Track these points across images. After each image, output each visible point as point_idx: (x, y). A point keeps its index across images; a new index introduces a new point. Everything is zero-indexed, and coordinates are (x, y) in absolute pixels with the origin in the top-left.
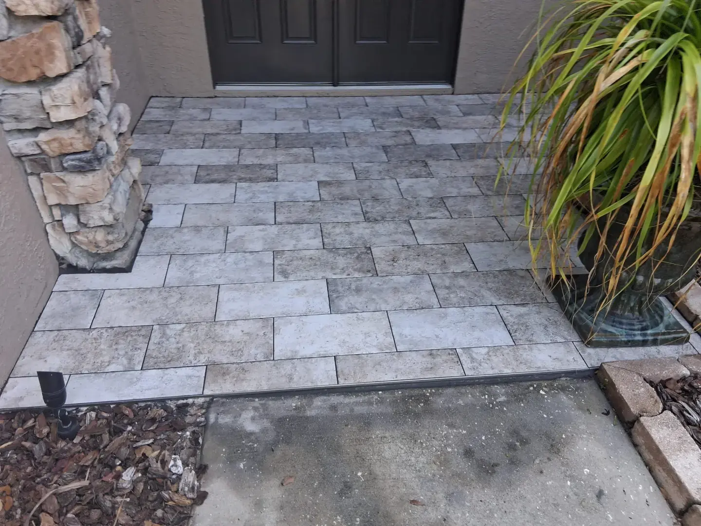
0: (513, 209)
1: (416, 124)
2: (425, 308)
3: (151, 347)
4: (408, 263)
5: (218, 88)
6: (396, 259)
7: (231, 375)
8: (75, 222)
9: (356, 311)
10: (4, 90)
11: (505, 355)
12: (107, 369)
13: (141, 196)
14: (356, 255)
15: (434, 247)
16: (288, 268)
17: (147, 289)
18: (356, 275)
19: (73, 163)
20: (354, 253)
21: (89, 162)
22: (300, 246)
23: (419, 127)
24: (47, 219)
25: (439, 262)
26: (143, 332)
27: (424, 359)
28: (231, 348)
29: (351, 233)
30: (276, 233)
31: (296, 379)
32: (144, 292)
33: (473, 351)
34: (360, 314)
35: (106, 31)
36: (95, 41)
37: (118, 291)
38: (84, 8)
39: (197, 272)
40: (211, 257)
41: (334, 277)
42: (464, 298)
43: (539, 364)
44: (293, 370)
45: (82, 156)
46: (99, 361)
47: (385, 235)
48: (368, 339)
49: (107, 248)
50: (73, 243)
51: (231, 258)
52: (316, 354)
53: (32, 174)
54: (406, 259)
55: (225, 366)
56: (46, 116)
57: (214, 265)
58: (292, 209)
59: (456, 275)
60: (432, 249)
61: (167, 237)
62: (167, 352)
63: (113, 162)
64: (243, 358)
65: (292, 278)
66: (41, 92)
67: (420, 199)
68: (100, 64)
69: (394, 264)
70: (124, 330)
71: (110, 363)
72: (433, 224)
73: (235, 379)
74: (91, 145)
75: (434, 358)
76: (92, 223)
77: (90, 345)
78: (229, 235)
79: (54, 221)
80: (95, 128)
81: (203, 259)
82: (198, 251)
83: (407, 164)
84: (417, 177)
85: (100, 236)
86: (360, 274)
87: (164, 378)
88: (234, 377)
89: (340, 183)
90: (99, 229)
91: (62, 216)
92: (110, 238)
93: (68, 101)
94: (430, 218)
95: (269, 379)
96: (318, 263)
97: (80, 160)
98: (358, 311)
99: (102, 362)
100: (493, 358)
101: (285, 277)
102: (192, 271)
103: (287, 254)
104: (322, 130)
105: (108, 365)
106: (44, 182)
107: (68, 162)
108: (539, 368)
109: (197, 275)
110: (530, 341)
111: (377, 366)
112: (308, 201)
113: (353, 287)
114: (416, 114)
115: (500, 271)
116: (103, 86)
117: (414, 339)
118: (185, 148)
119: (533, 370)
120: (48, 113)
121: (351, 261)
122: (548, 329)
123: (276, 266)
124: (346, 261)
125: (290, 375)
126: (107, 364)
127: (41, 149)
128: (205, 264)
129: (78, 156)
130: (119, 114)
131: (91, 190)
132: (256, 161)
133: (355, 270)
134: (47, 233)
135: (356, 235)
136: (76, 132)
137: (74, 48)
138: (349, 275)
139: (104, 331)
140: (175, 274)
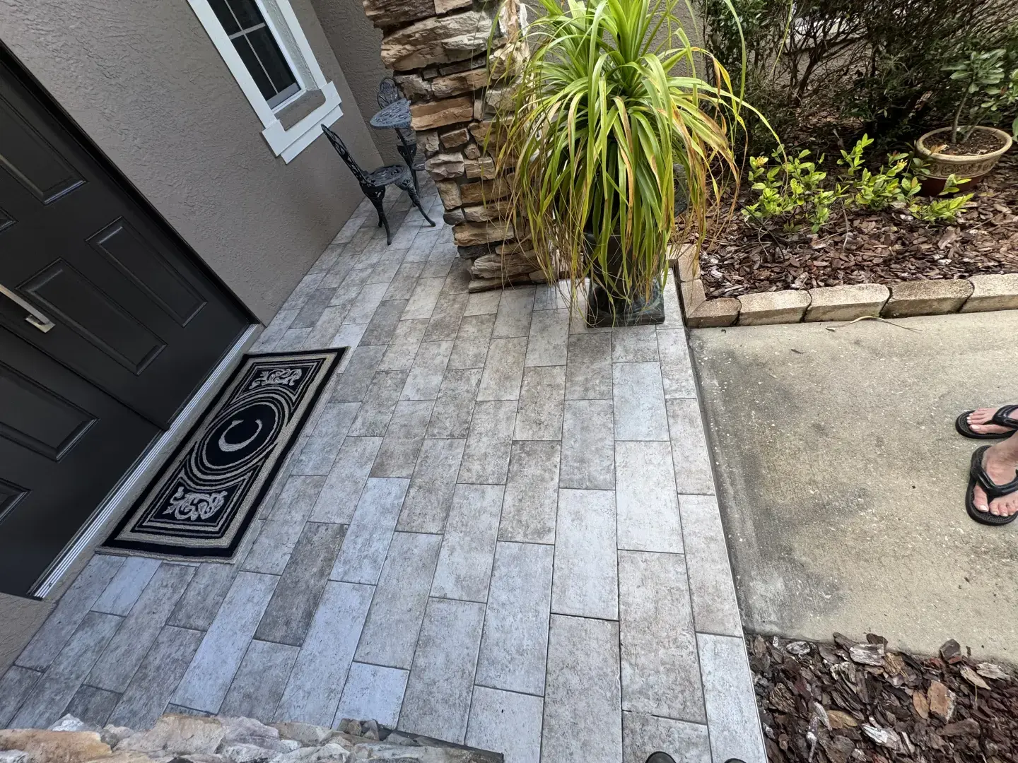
2: (613, 411)
4: (545, 413)
5: (41, 593)
6: (538, 421)
7: (710, 603)
9: (613, 467)
14: (523, 455)
15: (525, 389)
16: (532, 527)
17: (544, 723)
18: (557, 459)
20: (520, 457)
22: (495, 510)
25: (548, 389)
26: (636, 726)
27: (680, 423)
28: (666, 602)
29: (485, 455)
30: (461, 534)
31: (711, 534)
32: (550, 728)
33: (668, 389)
34: (618, 465)
39: (521, 645)
40: (492, 623)
41: (556, 480)
42: (601, 381)
43: (682, 353)
44: (699, 535)
47: (496, 425)
51: (501, 595)
52: (675, 511)
54: (538, 413)
55: (696, 609)
57: (510, 619)
58: (418, 512)
59: (569, 381)
60: (528, 391)
61: (430, 693)
62: (673, 687)
64: (682, 588)
65: (551, 524)
67: (443, 386)
69: (545, 424)
72: (490, 384)
73: (716, 598)
78: (449, 596)
81: (494, 635)
82: (475, 641)
83: (376, 388)
84: (404, 383)
86: (555, 455)
87: (720, 689)
88: (714, 600)
89: (384, 454)
94: (478, 384)
95: (713, 560)
96: (530, 494)
101: (549, 531)
102: (518, 652)
103: (507, 525)
108: (685, 354)
109: (528, 644)
110: (656, 352)
111: (691, 459)
112: (408, 492)
113: (576, 465)
121: (533, 461)
123: (527, 540)
124: (533, 466)
125: (706, 539)
132: (287, 549)
133: (548, 459)
135: (489, 451)
138: (555, 466)
140: (520, 679)
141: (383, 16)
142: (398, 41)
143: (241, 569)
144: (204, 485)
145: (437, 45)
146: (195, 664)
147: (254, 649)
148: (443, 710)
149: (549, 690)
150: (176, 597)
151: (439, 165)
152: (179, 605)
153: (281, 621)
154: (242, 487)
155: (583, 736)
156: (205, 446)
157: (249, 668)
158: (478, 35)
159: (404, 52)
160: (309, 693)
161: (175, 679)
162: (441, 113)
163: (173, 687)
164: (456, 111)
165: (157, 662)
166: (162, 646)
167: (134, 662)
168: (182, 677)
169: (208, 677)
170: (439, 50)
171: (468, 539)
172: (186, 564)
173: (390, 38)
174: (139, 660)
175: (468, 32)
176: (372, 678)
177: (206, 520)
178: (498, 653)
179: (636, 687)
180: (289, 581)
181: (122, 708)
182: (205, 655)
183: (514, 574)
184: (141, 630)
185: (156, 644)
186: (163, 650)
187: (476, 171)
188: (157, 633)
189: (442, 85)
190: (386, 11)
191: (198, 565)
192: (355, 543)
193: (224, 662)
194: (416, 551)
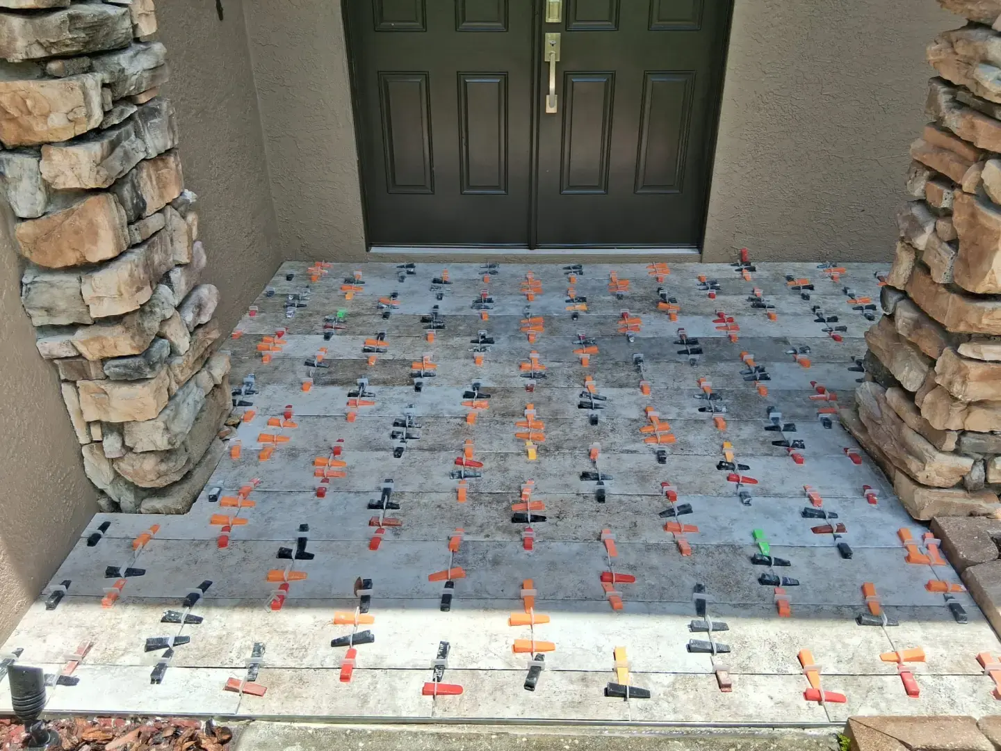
0: (758, 445)
1: (638, 305)
2: (590, 599)
4: (579, 522)
5: (374, 250)
6: (563, 515)
7: (282, 688)
8: (119, 445)
9: (485, 596)
10: (35, 277)
11: (700, 690)
12: (119, 660)
13: (225, 404)
14: (505, 504)
15: (624, 498)
16: (403, 520)
17: (202, 542)
18: (499, 537)
19: (117, 369)
20: (503, 502)
21: (138, 369)
22: (428, 486)
23: (639, 311)
24: (83, 439)
25: (627, 524)
27: (571, 687)
28: (292, 643)
29: (506, 470)
31: (372, 703)
32: (197, 545)
33: (649, 679)
34: (489, 601)
35: (190, 195)
36: (169, 210)
37: (163, 542)
38: (157, 170)
39: (275, 519)
40: (301, 497)
41: (467, 538)
42: (653, 587)
43: (751, 711)
44: (372, 688)
45: (130, 361)
46: (112, 647)
47: (555, 475)
48: (494, 645)
49: (158, 481)
50: (116, 472)
52: (412, 664)
53: (66, 381)
54: (578, 516)
55: (278, 671)
56: (85, 310)
58: (430, 429)
59: (649, 548)
60: (620, 502)
61: (249, 464)
62: (204, 642)
63: (179, 366)
64: (305, 661)
65: (405, 536)
66: (80, 280)
67: (620, 421)
68: (174, 239)
69: (559, 523)
71: (126, 651)
72: (629, 462)
73: (286, 694)
74: (143, 347)
75: (587, 686)
76: (139, 448)
77: (107, 623)
79: (92, 441)
80: (152, 325)
81: (288, 500)
82: (286, 487)
83: (610, 366)
84: (621, 386)
85: (149, 464)
86: (506, 535)
87: (191, 683)
88: (283, 692)
89: (508, 392)
90: (148, 455)
91: (103, 435)
92: (163, 467)
93: (114, 292)
94: (628, 452)
95: (334, 699)
96: (448, 515)
97: (125, 366)
98: (488, 596)
99: (116, 649)
100: (680, 693)
101: (396, 534)
102: (270, 518)
103: (407, 498)
104: (500, 311)
105: (123, 655)
106: (80, 391)
107: (111, 369)
108: (751, 716)
109: (275, 525)
110: (744, 669)
111: (498, 694)
112: (456, 418)
113: (490, 556)
114: (641, 292)
115: (718, 546)
116: (177, 266)
117: (563, 650)
118: (309, 333)
119: (740, 720)
120: (88, 306)
121: (495, 514)
122: (776, 650)
123: (386, 516)
124: (488, 514)
125: (365, 695)
126: (121, 653)
127: (77, 350)
129: (124, 361)
130: (200, 299)
131: (140, 405)
132: (400, 355)
133: (499, 529)
134: (82, 457)
135: (512, 474)
136: (124, 330)
137: (130, 223)
138: (488, 536)
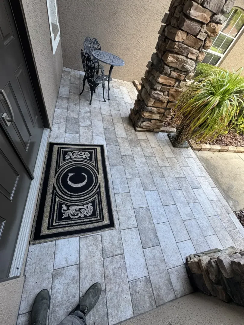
3: (232, 229)
16: (193, 199)
22: (183, 196)
26: (230, 233)
30: (180, 204)
39: (206, 226)
51: (197, 216)
57: (202, 221)
61: (198, 242)
62: (231, 224)
70: (233, 239)
78: (187, 219)
87: (236, 222)
101: (196, 199)
103: (187, 199)
123: (193, 202)
128: (202, 224)
139: (236, 245)
140: (210, 232)
141: (177, 49)
142: (174, 57)
143: (120, 230)
144: (77, 202)
145: (182, 64)
146: (128, 266)
147: (146, 252)
148: (203, 245)
149: (216, 232)
150: (100, 247)
151: (156, 94)
152: (103, 250)
153: (148, 240)
154: (97, 200)
155: (225, 239)
156: (62, 186)
157: (149, 258)
158: (192, 68)
159: (174, 61)
160: (171, 256)
161: (124, 273)
162: (168, 81)
163: (126, 277)
164: (171, 82)
165: (112, 272)
166: (109, 267)
167: (100, 277)
168: (126, 271)
169: (136, 267)
170: (181, 66)
171: (182, 204)
172: (94, 234)
173: (172, 55)
174: (102, 276)
175: (190, 65)
176: (183, 245)
177: (90, 216)
178: (204, 229)
179: (227, 226)
180: (142, 228)
181: (110, 294)
182: (129, 261)
183: (196, 210)
184: (92, 265)
185: (105, 267)
186: (110, 267)
187: (163, 99)
188: (102, 263)
189: (174, 74)
190: (179, 49)
191: (100, 233)
192: (154, 212)
193: (139, 260)
194: (172, 210)
